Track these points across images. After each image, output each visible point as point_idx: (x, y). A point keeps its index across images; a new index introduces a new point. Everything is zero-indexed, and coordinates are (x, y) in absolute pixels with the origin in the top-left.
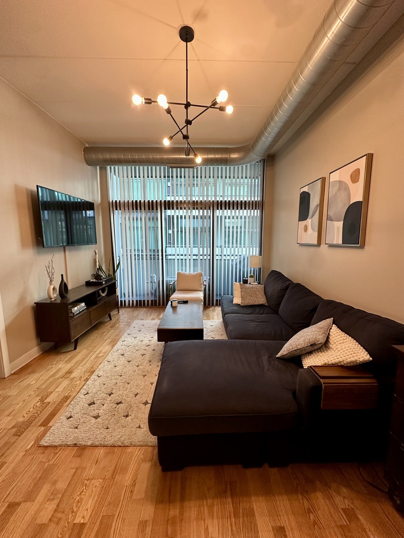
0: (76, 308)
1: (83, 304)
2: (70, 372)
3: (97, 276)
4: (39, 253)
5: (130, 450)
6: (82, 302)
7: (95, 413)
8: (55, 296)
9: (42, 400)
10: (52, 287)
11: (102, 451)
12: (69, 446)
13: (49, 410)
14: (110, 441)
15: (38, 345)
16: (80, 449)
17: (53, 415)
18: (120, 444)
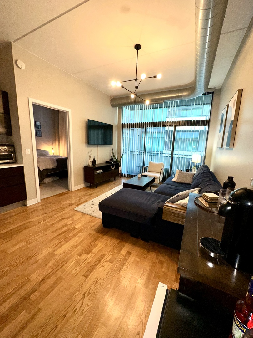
0: (98, 171)
1: (102, 170)
2: (91, 194)
3: (111, 160)
4: (87, 147)
5: (97, 219)
6: (101, 169)
7: (92, 207)
8: (91, 164)
9: (79, 200)
10: (90, 160)
11: (89, 216)
12: (81, 212)
13: (80, 202)
14: (93, 215)
15: (84, 183)
16: (84, 214)
17: (80, 204)
18: (95, 216)
